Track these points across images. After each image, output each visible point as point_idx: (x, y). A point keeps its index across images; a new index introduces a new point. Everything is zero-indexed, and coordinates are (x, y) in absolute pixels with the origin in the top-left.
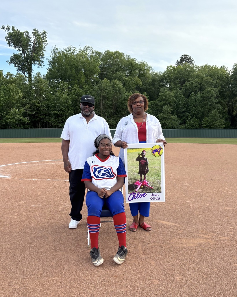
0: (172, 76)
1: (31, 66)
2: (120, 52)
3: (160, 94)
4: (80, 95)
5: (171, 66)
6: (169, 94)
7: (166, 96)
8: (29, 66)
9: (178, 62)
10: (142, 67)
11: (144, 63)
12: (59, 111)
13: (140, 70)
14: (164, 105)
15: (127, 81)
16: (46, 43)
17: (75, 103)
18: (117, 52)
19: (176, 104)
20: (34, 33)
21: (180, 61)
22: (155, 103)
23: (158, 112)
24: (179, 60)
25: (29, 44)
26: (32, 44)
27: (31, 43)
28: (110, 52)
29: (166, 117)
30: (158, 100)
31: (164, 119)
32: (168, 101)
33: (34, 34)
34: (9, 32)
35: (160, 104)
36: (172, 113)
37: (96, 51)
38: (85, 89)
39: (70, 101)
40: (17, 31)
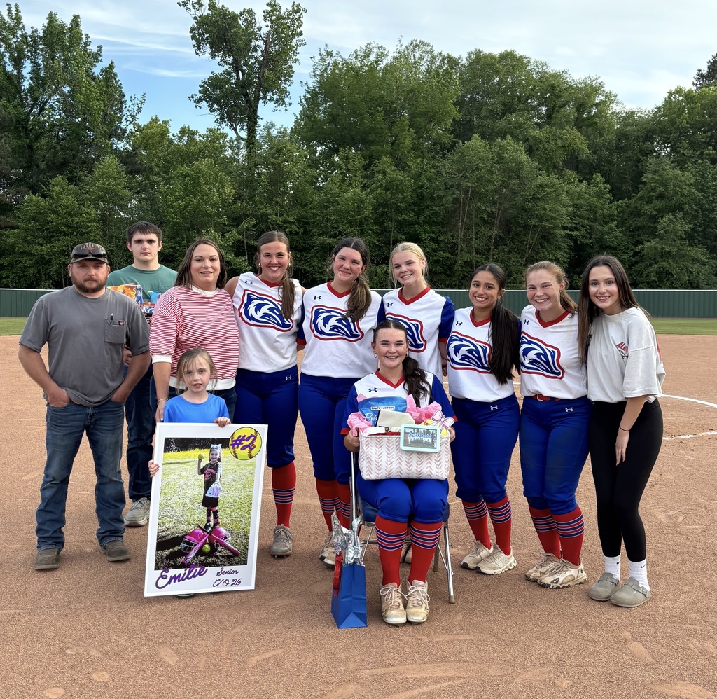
0: (684, 120)
1: (257, 107)
2: (519, 53)
3: (645, 180)
4: (397, 187)
5: (679, 91)
6: (676, 177)
7: (666, 186)
8: (250, 106)
9: (701, 76)
10: (589, 96)
11: (594, 83)
12: (335, 237)
13: (581, 105)
14: (661, 212)
15: (540, 141)
16: (301, 38)
17: (384, 213)
18: (508, 56)
19: (701, 208)
20: (268, 13)
21: (709, 72)
22: (628, 206)
23: (639, 235)
24: (705, 70)
25: (253, 44)
26: (261, 44)
27: (257, 43)
28: (486, 56)
29: (670, 252)
30: (640, 198)
31: (661, 258)
32: (673, 202)
33: (267, 15)
34: (198, 14)
35: (648, 209)
36: (690, 238)
37: (445, 53)
38: (414, 170)
39: (370, 208)
40: (222, 9)
